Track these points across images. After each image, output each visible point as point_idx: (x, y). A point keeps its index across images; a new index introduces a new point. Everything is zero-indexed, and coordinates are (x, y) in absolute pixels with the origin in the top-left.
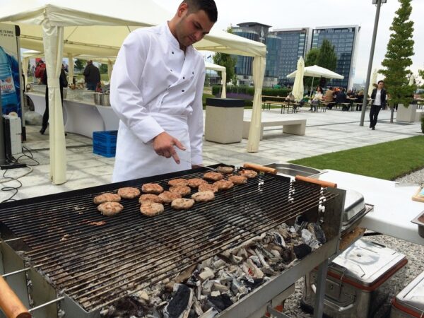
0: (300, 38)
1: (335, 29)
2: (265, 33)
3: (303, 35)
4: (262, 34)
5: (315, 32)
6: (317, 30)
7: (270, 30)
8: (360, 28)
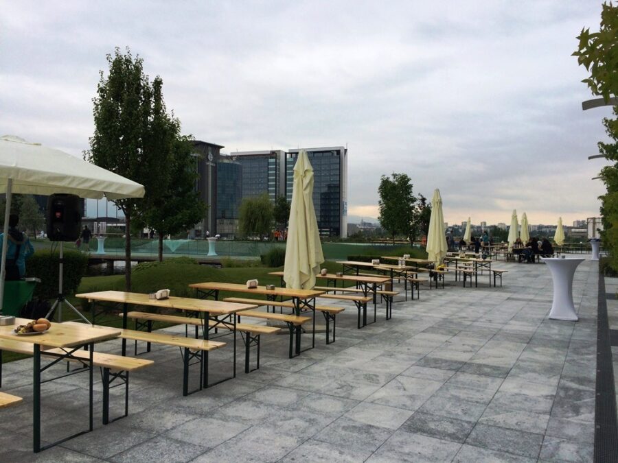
0: (269, 164)
1: (314, 152)
2: (214, 156)
3: (273, 160)
4: (210, 157)
5: (288, 156)
6: (291, 153)
7: (222, 152)
8: (346, 150)
